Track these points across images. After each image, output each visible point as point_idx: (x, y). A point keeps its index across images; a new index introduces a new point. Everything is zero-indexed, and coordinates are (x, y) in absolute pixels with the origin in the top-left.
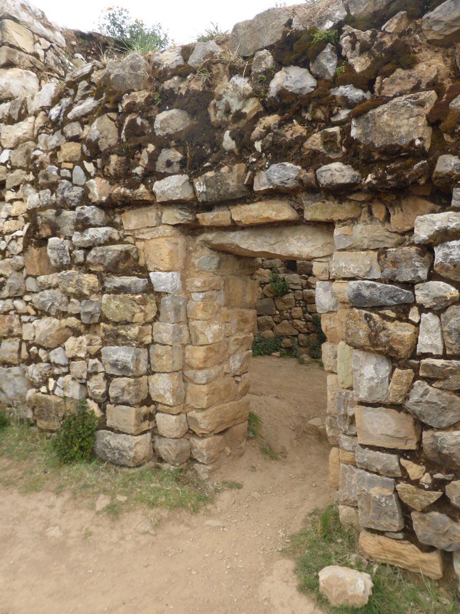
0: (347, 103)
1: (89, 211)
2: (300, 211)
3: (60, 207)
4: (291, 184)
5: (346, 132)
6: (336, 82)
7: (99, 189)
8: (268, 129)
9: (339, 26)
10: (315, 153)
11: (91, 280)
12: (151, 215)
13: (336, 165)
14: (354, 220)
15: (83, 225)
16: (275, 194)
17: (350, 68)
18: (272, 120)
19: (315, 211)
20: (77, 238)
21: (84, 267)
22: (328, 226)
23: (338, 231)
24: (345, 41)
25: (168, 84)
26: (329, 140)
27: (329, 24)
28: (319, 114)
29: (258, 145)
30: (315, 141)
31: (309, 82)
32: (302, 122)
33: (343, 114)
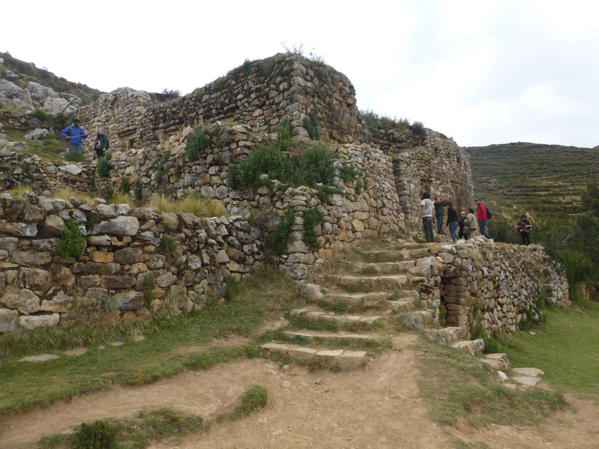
0: (178, 112)
1: (150, 130)
5: (178, 116)
6: (177, 110)
8: (171, 116)
9: (178, 103)
10: (175, 119)
13: (177, 120)
24: (178, 105)
29: (170, 118)
32: (175, 115)
33: (178, 114)
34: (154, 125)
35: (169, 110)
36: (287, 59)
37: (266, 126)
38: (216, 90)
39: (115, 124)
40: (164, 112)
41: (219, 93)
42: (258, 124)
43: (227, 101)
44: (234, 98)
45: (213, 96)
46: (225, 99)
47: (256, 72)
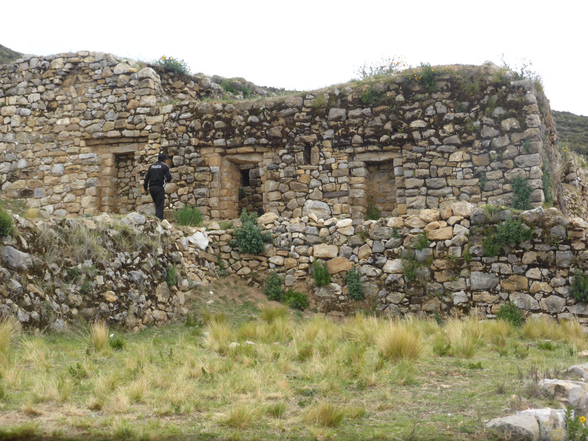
0: (266, 126)
1: (192, 148)
2: (255, 149)
3: (179, 146)
4: (253, 143)
5: (266, 132)
6: (263, 121)
7: (194, 141)
8: (248, 130)
9: (264, 109)
10: (259, 136)
11: (192, 169)
12: (211, 150)
13: (264, 139)
14: (268, 152)
15: (189, 152)
16: (249, 145)
17: (266, 119)
18: (249, 127)
19: (259, 149)
20: (186, 156)
21: (189, 165)
22: (262, 153)
23: (264, 154)
24: (265, 113)
25: (219, 114)
26: (262, 133)
27: (262, 108)
28: (260, 127)
29: (245, 133)
30: (259, 133)
31: (257, 120)
32: (256, 129)
33: (265, 128)
34: (200, 139)
35: (241, 118)
36: (512, 83)
37: (477, 180)
38: (360, 103)
39: (77, 120)
40: (228, 121)
41: (367, 111)
42: (460, 174)
43: (388, 126)
44: (405, 125)
45: (353, 112)
46: (384, 122)
47: (448, 90)
